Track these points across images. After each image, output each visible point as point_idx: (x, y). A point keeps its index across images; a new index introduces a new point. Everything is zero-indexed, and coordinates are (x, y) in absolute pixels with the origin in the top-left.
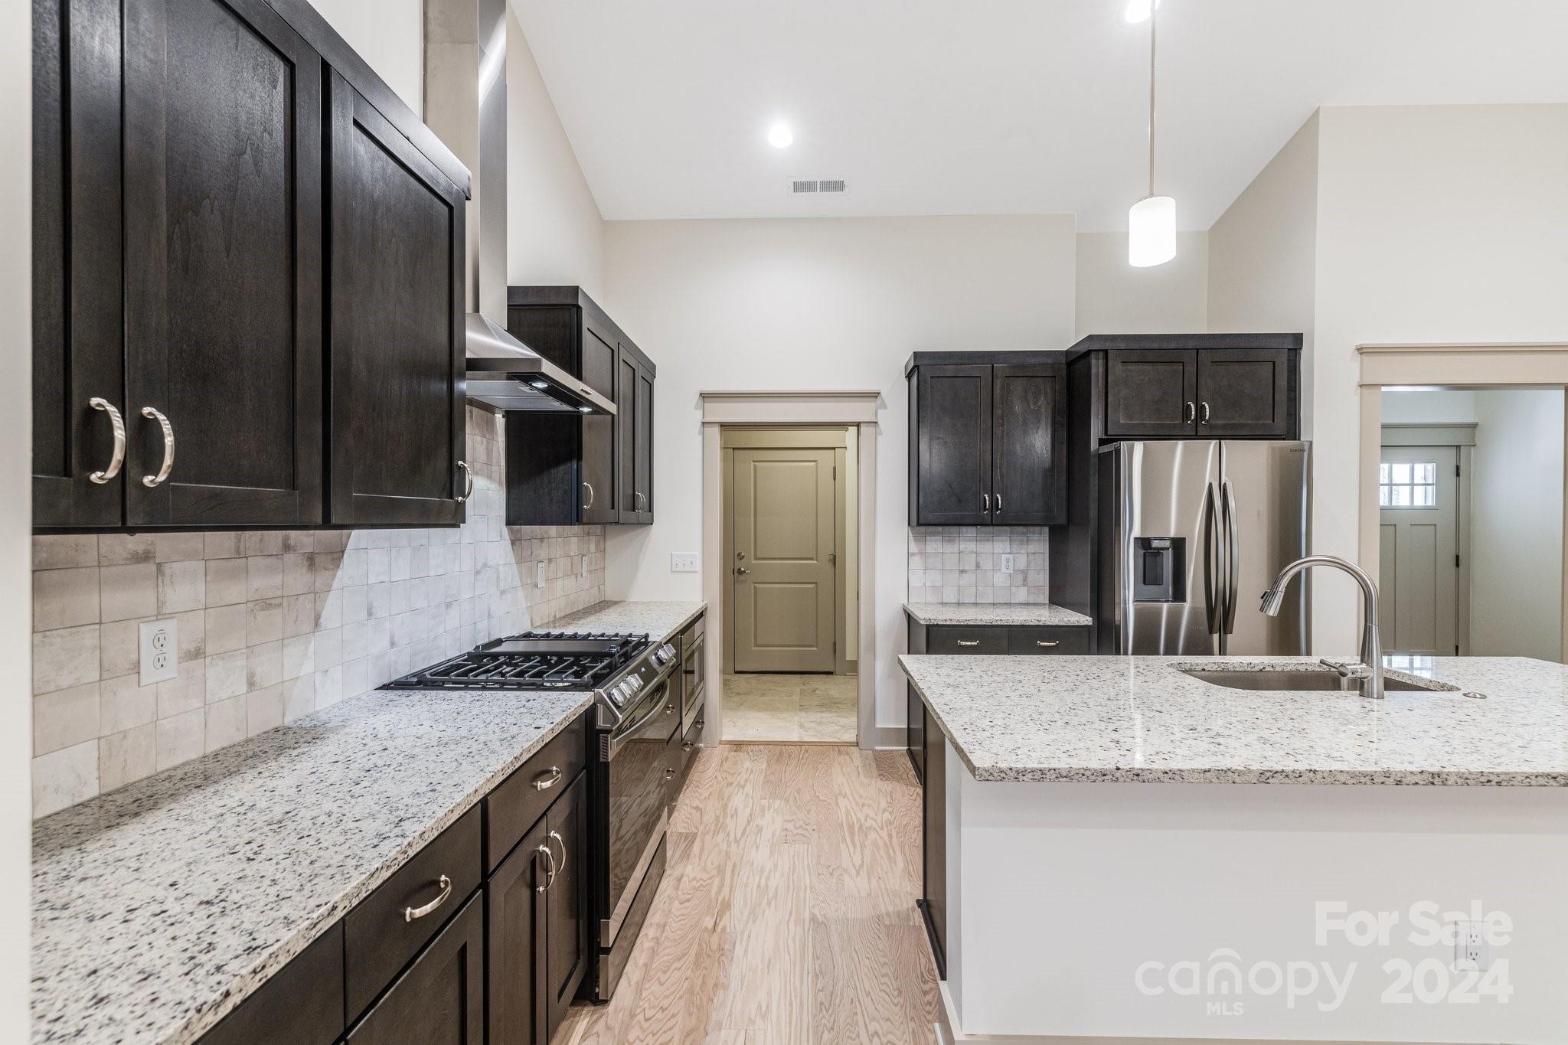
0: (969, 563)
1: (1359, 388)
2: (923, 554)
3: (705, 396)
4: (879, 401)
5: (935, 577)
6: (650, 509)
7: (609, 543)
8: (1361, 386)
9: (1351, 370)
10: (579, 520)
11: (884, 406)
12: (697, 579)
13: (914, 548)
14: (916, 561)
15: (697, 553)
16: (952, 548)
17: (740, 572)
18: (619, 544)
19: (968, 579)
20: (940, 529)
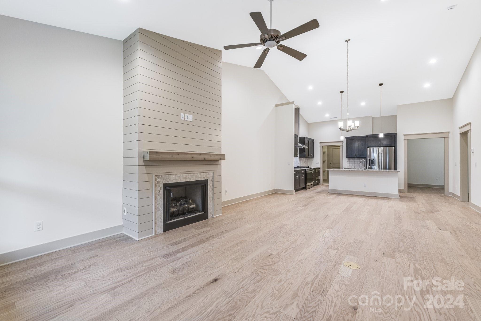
0: (356, 163)
1: (404, 140)
2: (349, 162)
3: (320, 143)
4: (343, 142)
5: (351, 165)
6: (313, 156)
7: (309, 160)
8: (404, 139)
9: (403, 138)
10: (305, 157)
11: (344, 143)
12: (319, 164)
13: (348, 161)
14: (348, 162)
15: (319, 161)
16: (353, 161)
17: (330, 166)
18: (310, 160)
19: (356, 165)
20: (352, 158)
